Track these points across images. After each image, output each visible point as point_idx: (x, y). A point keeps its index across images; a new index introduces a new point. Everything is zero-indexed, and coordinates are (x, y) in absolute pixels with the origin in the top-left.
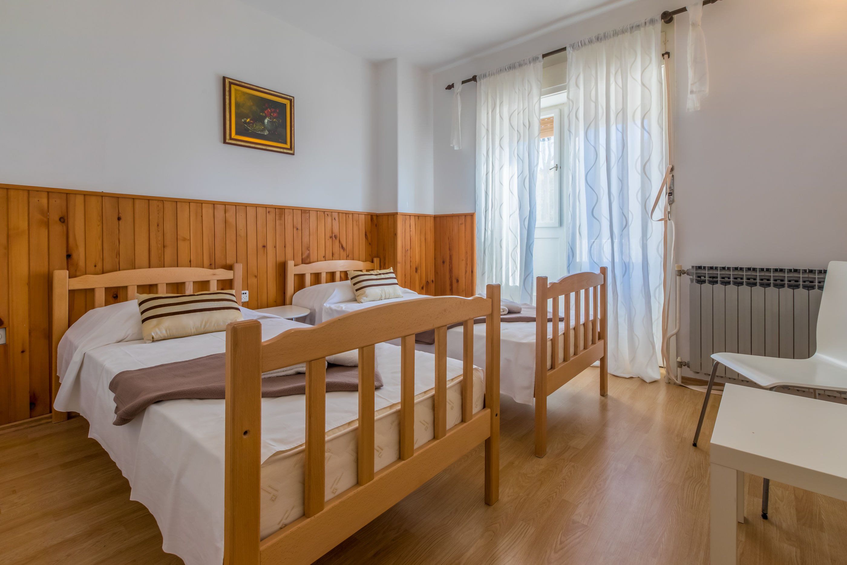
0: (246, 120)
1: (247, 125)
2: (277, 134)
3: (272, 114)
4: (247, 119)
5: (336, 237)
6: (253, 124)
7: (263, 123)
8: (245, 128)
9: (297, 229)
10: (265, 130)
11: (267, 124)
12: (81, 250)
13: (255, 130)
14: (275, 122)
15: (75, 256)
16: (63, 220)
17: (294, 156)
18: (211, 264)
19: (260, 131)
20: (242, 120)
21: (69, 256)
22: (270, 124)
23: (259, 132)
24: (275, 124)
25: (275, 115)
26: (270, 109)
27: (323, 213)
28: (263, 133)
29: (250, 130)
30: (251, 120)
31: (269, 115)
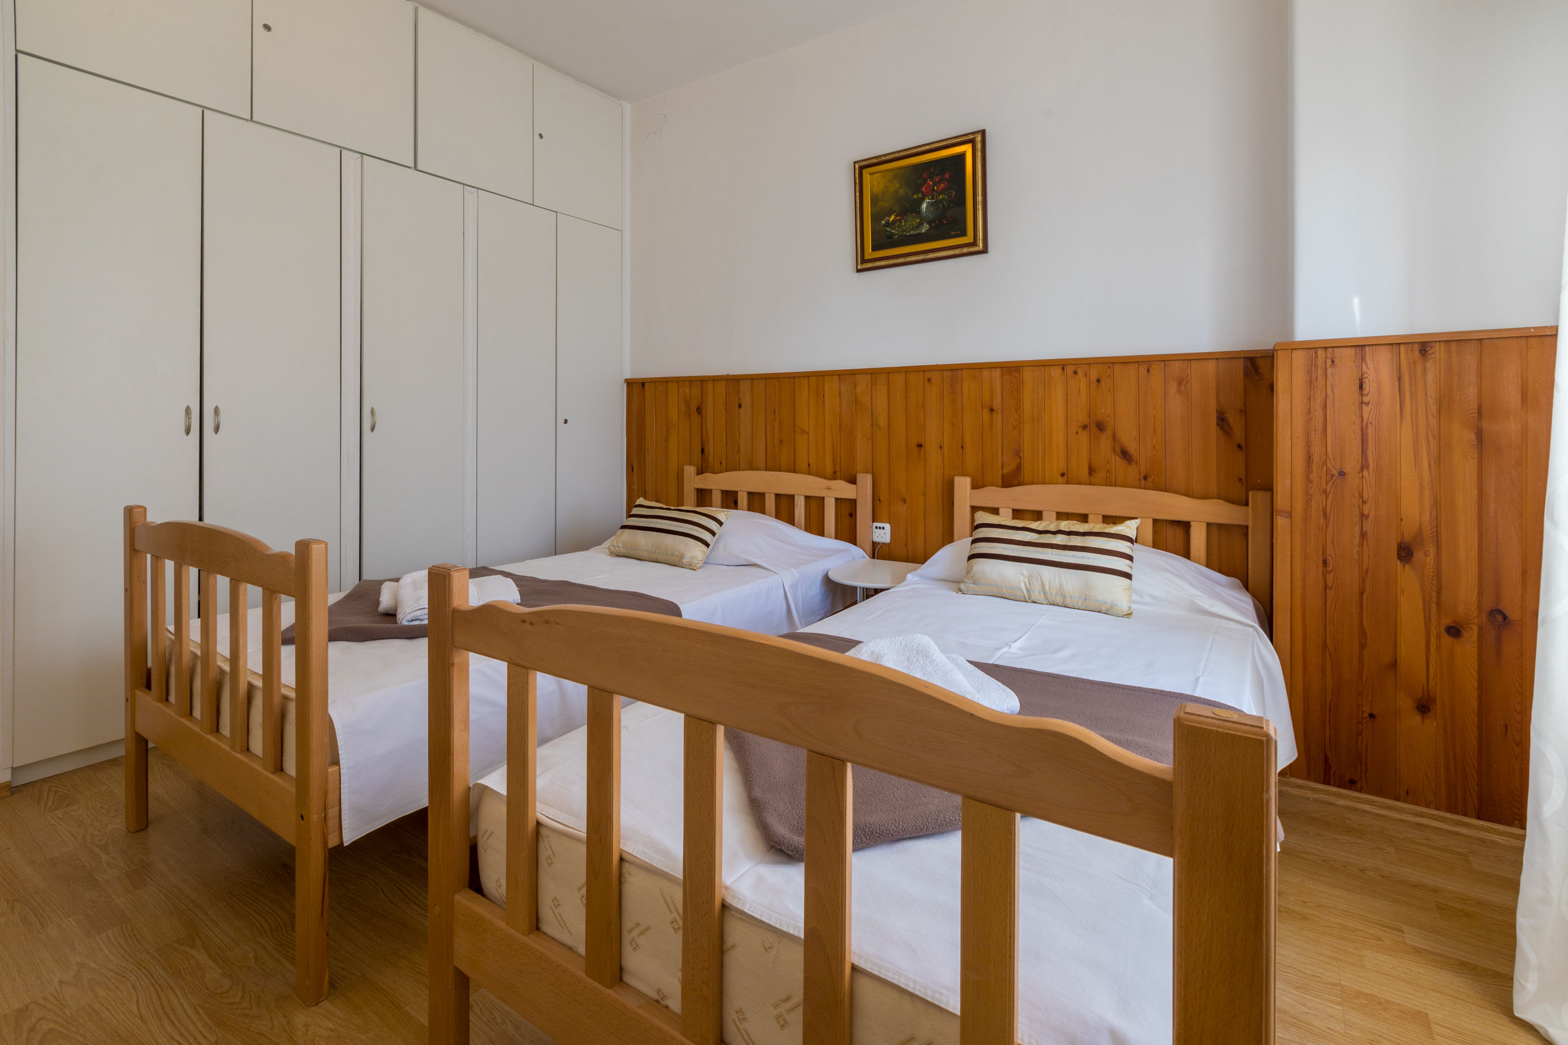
0: (889, 219)
1: (891, 228)
2: (945, 222)
3: (936, 188)
4: (890, 217)
5: (1100, 427)
6: (900, 221)
7: (918, 212)
8: (888, 233)
9: (992, 410)
10: (923, 224)
11: (926, 212)
12: (711, 444)
13: (904, 231)
14: (941, 201)
15: (706, 451)
16: (699, 410)
17: (986, 254)
18: (835, 472)
19: (913, 229)
20: (881, 223)
21: (703, 450)
22: (932, 209)
23: (912, 232)
24: (943, 203)
25: (942, 186)
26: (931, 179)
27: (1060, 371)
28: (919, 232)
29: (896, 234)
30: (896, 216)
31: (931, 193)
